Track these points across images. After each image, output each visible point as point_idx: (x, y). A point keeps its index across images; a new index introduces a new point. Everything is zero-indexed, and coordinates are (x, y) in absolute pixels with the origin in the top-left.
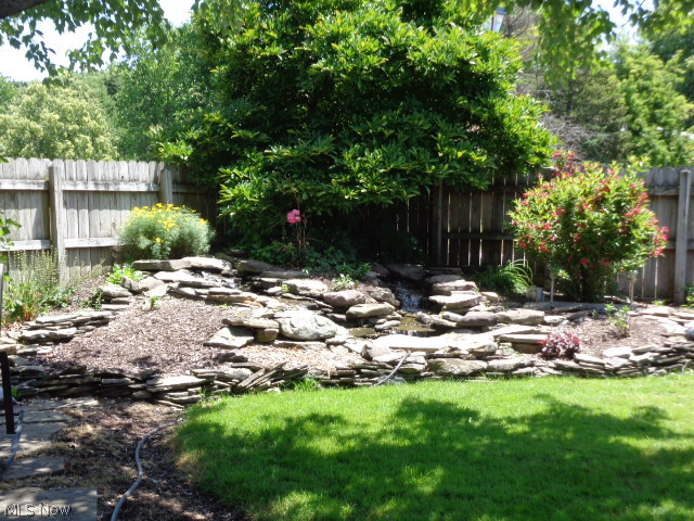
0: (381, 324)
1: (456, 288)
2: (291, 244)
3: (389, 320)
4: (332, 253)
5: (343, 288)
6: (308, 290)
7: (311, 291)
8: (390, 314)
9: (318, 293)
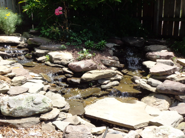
0: (105, 84)
1: (160, 57)
2: (57, 28)
3: (112, 81)
4: (85, 33)
5: (84, 58)
6: (60, 60)
7: (62, 61)
8: (113, 76)
9: (66, 62)
